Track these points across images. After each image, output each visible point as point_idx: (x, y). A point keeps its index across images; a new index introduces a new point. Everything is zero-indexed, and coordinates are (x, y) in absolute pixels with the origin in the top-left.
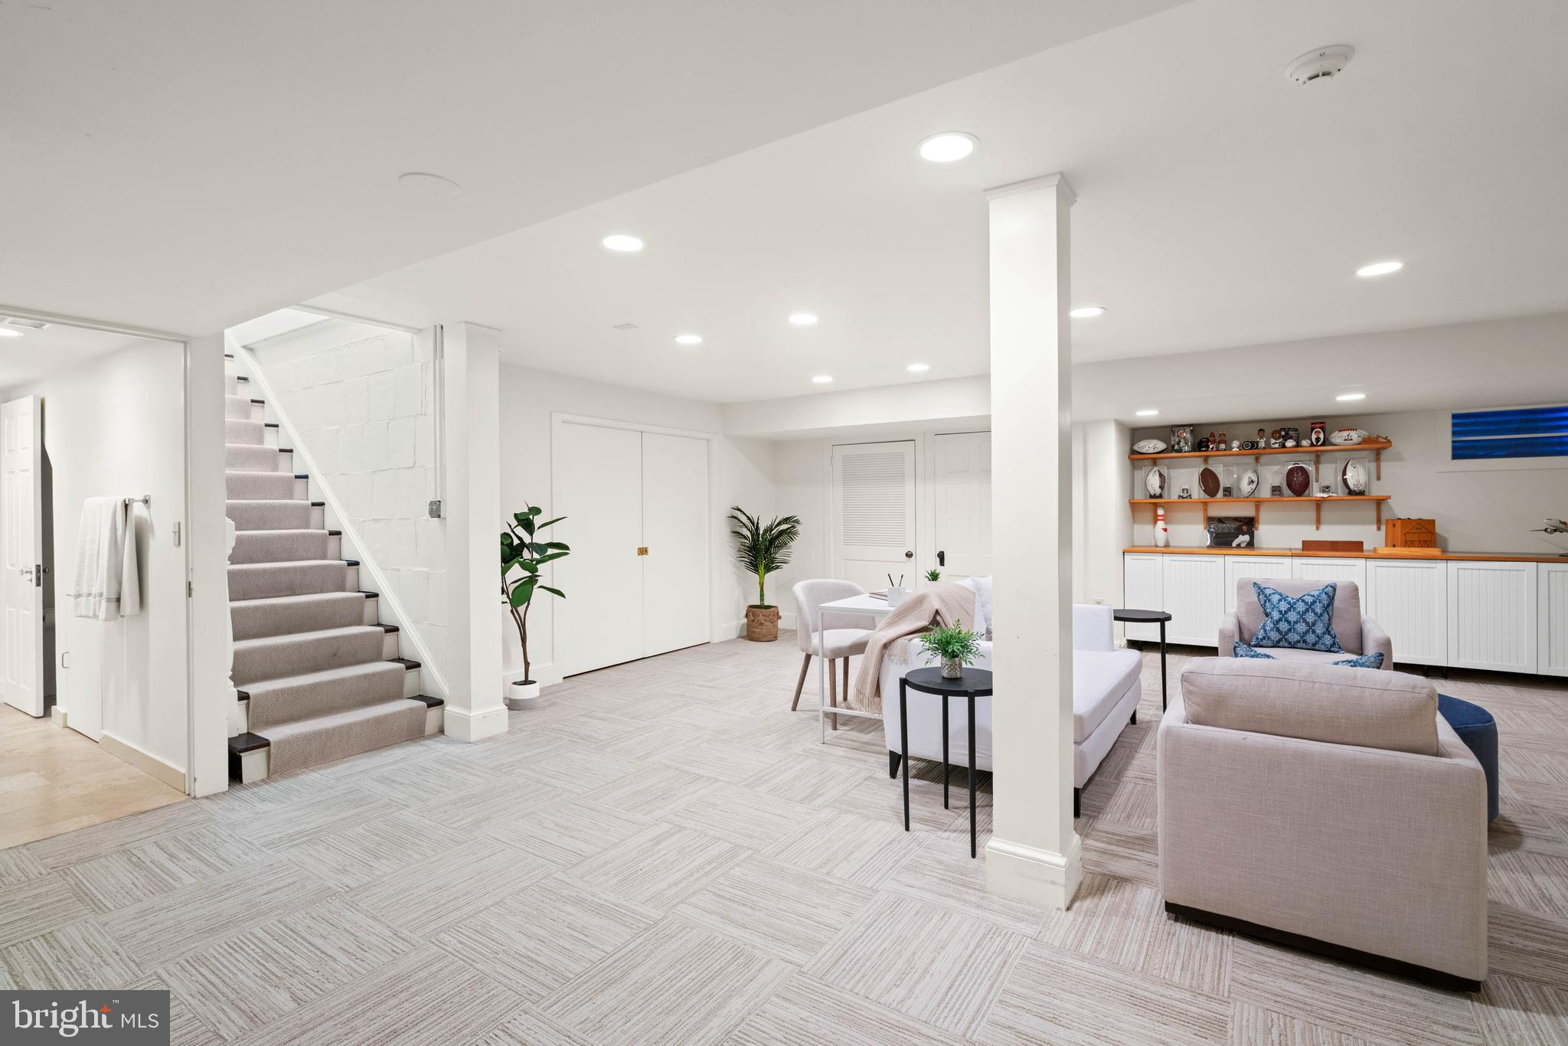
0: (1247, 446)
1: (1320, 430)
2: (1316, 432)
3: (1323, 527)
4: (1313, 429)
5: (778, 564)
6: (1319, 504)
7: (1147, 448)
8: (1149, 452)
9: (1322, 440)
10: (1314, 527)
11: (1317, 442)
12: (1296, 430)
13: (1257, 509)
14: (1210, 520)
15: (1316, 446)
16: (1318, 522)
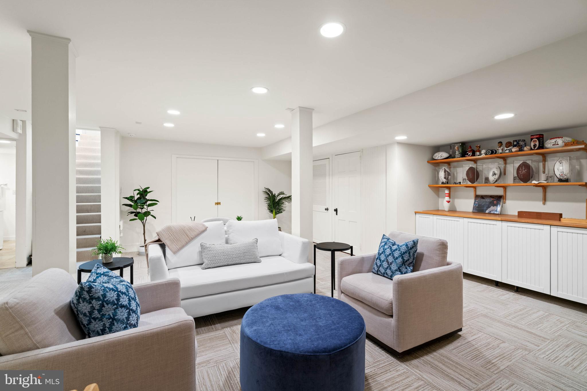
0: (489, 152)
1: (536, 140)
2: (533, 141)
3: (548, 203)
4: (532, 139)
5: (282, 211)
6: (545, 188)
7: (438, 157)
8: (439, 159)
9: (537, 146)
10: (542, 203)
11: (534, 148)
12: (524, 141)
13: (505, 191)
14: (477, 197)
15: (534, 150)
16: (545, 200)
